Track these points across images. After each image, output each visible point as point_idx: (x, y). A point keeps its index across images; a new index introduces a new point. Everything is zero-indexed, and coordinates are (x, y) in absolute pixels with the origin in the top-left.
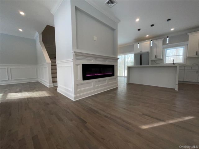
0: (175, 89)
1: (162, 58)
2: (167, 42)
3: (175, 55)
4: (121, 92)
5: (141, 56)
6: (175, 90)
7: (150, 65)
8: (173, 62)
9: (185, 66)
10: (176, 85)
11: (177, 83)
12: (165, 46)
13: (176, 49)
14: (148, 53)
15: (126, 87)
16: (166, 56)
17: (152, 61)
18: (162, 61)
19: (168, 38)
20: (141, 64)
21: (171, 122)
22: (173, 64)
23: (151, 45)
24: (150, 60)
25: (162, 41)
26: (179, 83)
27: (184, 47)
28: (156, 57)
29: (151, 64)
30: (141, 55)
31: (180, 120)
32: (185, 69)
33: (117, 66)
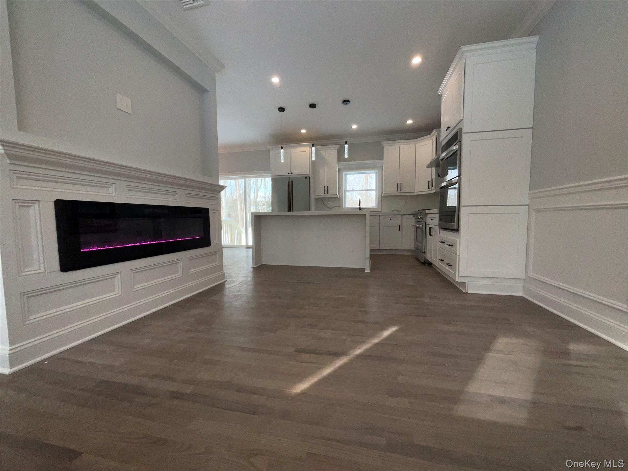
0: (364, 269)
1: (338, 194)
2: (346, 156)
3: (364, 189)
4: (236, 296)
5: (290, 185)
6: (366, 271)
7: (313, 212)
8: (360, 205)
9: (380, 215)
10: (367, 259)
11: (368, 255)
12: (342, 165)
13: (364, 175)
14: (307, 178)
15: (250, 279)
16: (346, 191)
17: (317, 199)
18: (338, 200)
19: (346, 146)
20: (291, 208)
21: (358, 351)
22: (360, 209)
23: (313, 159)
24: (312, 197)
25: (335, 152)
26: (371, 255)
27: (377, 171)
28: (326, 190)
29: (317, 209)
30: (289, 183)
31: (376, 340)
32: (380, 223)
33: (218, 211)
